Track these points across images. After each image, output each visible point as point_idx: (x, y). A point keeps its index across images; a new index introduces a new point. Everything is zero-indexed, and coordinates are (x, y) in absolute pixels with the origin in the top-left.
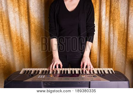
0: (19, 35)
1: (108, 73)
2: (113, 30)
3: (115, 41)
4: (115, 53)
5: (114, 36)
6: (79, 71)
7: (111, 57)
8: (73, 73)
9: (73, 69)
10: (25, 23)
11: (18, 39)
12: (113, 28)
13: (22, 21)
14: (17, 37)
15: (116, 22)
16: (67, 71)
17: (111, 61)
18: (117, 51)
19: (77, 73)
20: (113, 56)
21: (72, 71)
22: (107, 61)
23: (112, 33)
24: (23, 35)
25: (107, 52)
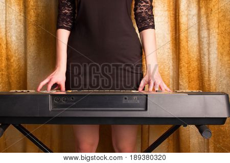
3: (212, 45)
5: (209, 35)
20: (209, 80)
23: (204, 28)
24: (12, 35)
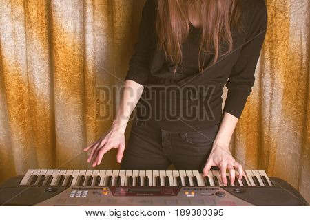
0: (23, 76)
1: (253, 184)
2: (272, 67)
3: (275, 96)
4: (275, 131)
6: (178, 179)
7: (266, 140)
8: (162, 184)
9: (162, 174)
10: (39, 45)
11: (21, 88)
12: (272, 62)
13: (32, 41)
14: (19, 82)
15: (280, 48)
16: (146, 179)
17: (265, 150)
18: (281, 122)
19: (173, 183)
21: (159, 177)
22: (254, 149)
23: (267, 75)
24: (35, 78)
25: (254, 127)
